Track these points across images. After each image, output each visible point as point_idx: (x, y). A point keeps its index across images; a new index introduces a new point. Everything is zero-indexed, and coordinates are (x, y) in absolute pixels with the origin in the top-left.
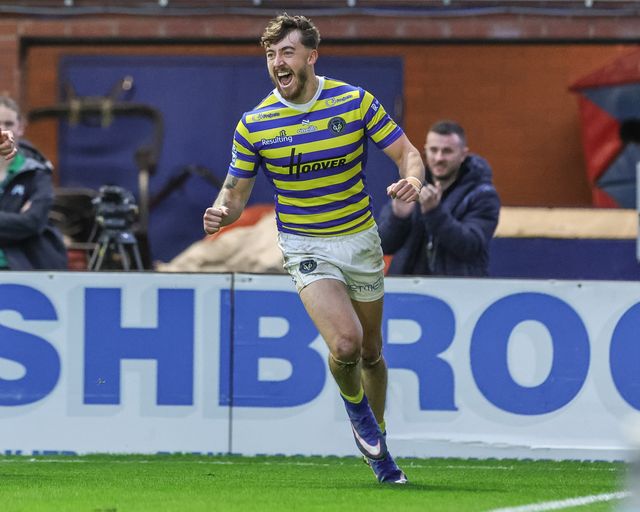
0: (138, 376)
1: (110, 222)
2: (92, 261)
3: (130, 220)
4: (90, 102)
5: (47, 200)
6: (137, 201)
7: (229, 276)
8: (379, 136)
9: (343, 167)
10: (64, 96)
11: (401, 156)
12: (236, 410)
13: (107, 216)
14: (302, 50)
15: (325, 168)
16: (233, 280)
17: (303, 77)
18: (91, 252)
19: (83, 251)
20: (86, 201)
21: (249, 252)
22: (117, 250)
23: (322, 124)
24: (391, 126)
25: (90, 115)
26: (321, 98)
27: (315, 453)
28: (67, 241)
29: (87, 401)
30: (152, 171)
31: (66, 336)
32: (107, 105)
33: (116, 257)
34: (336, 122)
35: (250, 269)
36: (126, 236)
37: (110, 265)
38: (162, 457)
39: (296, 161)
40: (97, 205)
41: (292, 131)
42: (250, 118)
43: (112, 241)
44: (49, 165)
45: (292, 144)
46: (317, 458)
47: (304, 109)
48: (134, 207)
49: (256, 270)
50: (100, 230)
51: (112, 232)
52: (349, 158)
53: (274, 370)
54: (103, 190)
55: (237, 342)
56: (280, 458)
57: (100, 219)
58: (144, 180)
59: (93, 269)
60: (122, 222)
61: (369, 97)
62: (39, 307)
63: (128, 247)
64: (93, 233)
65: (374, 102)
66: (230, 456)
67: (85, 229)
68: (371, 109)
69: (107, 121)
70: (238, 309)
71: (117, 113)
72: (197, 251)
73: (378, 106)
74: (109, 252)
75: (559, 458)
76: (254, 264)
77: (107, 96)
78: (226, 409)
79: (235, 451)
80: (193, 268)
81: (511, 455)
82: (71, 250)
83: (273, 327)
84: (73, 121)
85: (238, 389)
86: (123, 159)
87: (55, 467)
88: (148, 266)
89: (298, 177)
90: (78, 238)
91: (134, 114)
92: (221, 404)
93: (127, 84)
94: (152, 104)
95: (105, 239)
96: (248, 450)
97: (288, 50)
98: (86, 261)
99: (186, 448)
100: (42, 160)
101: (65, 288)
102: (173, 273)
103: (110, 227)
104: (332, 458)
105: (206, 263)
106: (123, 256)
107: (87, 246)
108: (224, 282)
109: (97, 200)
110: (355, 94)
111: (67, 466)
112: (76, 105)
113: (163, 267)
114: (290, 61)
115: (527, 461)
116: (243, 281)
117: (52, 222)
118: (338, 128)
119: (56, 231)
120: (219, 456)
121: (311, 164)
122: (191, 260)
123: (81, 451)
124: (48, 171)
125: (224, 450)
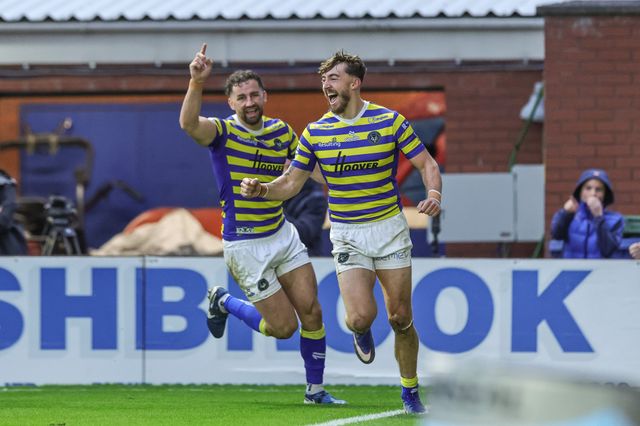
0: (78, 329)
1: (58, 221)
2: (44, 249)
3: (71, 219)
4: (42, 137)
5: (13, 204)
6: (76, 205)
7: (141, 259)
8: (407, 149)
9: (376, 170)
10: (23, 131)
11: (423, 166)
12: (149, 353)
13: (55, 217)
14: (346, 76)
15: (362, 168)
16: (144, 261)
17: (346, 98)
18: (44, 243)
19: (38, 242)
20: (40, 207)
21: (154, 241)
22: (62, 241)
23: (363, 136)
24: (416, 142)
25: (41, 147)
26: (364, 116)
27: (204, 381)
28: (27, 235)
29: (44, 347)
30: (86, 185)
31: (27, 302)
32: (53, 139)
33: (61, 245)
34: (374, 135)
35: (156, 252)
36: (69, 231)
37: (58, 251)
38: (96, 386)
39: (340, 161)
40: (48, 210)
41: (341, 138)
42: (313, 126)
43: (59, 234)
44: (14, 181)
45: (340, 148)
46: (204, 386)
47: (350, 123)
48: (74, 211)
49: (161, 253)
50: (51, 227)
51: (59, 229)
52: (381, 163)
53: (174, 324)
54: (52, 198)
55: (148, 305)
56: (179, 386)
57: (51, 219)
58: (80, 191)
59: (46, 254)
60: (65, 221)
61: (401, 118)
62: (9, 282)
63: (70, 239)
64: (45, 229)
65: (404, 122)
66: (145, 385)
67: (39, 226)
68: (401, 128)
69: (54, 150)
70: (148, 282)
71: (62, 144)
72: (118, 241)
73: (407, 125)
74: (57, 243)
75: (374, 383)
76: (159, 249)
77: (54, 131)
78: (140, 352)
79: (148, 381)
80: (116, 253)
81: (340, 382)
82: (31, 242)
83: (173, 294)
84: (30, 151)
85: (149, 337)
86: (66, 177)
87: (22, 394)
88: (84, 252)
89: (340, 174)
90: (35, 232)
91: (74, 145)
92: (138, 348)
93: (68, 123)
94: (85, 138)
95: (54, 233)
96: (157, 381)
97: (334, 77)
98: (40, 249)
99: (112, 380)
100: (8, 177)
101: (26, 268)
102: (101, 257)
103: (57, 225)
104: (216, 386)
105: (125, 249)
106: (67, 246)
107: (41, 238)
108: (137, 262)
109: (48, 206)
110: (391, 115)
111: (29, 394)
112: (31, 139)
113: (94, 252)
114: (336, 85)
115: (352, 386)
116: (151, 261)
117: (17, 222)
118: (374, 140)
119: (20, 228)
120: (136, 386)
121: (352, 165)
122: (115, 248)
123: (39, 382)
124: (13, 185)
125: (139, 380)
